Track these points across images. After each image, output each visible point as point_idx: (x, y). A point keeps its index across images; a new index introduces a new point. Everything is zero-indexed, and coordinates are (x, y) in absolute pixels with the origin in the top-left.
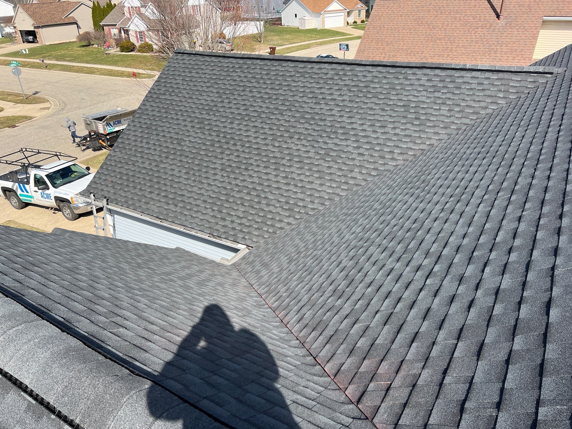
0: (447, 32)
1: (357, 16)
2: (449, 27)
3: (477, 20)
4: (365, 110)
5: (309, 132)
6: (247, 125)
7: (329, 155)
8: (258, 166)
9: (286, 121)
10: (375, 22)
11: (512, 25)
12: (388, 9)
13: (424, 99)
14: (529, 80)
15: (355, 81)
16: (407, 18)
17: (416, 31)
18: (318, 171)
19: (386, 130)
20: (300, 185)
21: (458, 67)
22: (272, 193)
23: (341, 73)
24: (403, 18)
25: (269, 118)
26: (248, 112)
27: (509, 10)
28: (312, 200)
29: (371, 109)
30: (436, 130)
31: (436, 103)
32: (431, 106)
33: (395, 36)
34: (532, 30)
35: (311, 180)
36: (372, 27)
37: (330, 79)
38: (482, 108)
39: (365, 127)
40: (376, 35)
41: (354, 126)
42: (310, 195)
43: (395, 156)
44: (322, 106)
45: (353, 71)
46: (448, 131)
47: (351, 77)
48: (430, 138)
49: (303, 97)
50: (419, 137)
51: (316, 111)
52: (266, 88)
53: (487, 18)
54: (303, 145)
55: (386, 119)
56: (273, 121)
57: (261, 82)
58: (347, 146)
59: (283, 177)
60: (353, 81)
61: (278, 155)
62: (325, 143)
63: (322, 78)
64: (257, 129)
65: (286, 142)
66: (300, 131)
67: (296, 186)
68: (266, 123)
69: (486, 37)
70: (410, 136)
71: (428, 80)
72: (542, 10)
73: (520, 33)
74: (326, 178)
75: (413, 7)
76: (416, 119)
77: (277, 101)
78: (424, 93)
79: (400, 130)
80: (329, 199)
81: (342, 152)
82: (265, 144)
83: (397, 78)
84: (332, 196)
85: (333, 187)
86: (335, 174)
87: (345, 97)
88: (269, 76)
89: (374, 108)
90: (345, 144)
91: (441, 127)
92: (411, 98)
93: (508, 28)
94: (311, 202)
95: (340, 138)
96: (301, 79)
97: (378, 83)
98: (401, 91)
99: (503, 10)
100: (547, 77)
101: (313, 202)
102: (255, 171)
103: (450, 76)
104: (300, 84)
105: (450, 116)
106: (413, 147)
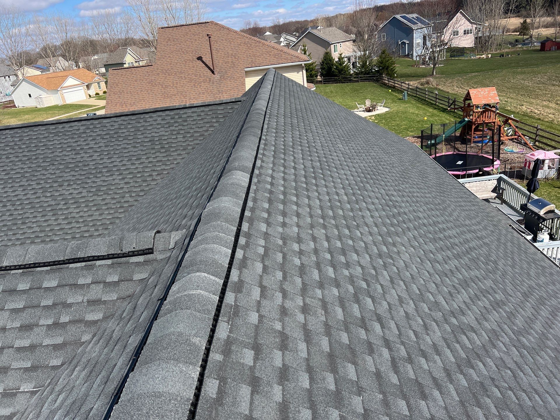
0: (178, 89)
1: (97, 88)
2: (179, 85)
3: (198, 77)
4: (121, 150)
5: (77, 177)
6: (12, 187)
7: (100, 190)
8: (35, 217)
9: (51, 174)
10: (114, 89)
11: (225, 77)
12: (123, 77)
13: (163, 133)
14: (228, 108)
15: (105, 130)
16: (141, 82)
17: (153, 92)
18: (94, 205)
19: (142, 161)
20: (81, 220)
21: (181, 107)
22: (56, 235)
23: (91, 127)
24: (138, 82)
25: (34, 176)
26: (10, 176)
27: (219, 67)
28: (96, 229)
29: (125, 148)
30: (179, 152)
31: (173, 134)
32: (170, 137)
33: (136, 97)
34: (240, 79)
35: (90, 214)
36: (113, 93)
37: (83, 133)
38: (205, 131)
39: (124, 162)
40: (118, 99)
41: (115, 164)
42: (94, 225)
43: (154, 177)
44: (82, 155)
45: (102, 124)
46: (187, 151)
47: (101, 128)
48: (176, 159)
49: (62, 151)
50: (168, 160)
51: (77, 160)
52: (23, 152)
53: (205, 74)
54: (75, 189)
55: (139, 153)
56: (39, 177)
57: (16, 147)
58: (114, 180)
59: (63, 219)
60: (103, 131)
61: (53, 203)
62: (94, 182)
63: (75, 134)
64: (24, 188)
65: (57, 191)
66: (68, 178)
67: (78, 222)
68: (32, 180)
69: (209, 89)
70: (161, 161)
71: (162, 120)
72: (242, 64)
73: (232, 82)
74: (103, 208)
75: (144, 72)
76: (162, 148)
77: (38, 160)
78: (163, 129)
79: (152, 158)
80: (111, 223)
81: (111, 185)
82: (37, 198)
83: (139, 122)
84: (113, 220)
85: (112, 213)
86: (110, 203)
87: (100, 145)
88: (23, 142)
89: (127, 147)
90: (112, 179)
91: (182, 150)
92: (153, 134)
93: (222, 80)
94: (96, 230)
95: (106, 175)
96: (55, 138)
97: (125, 128)
98: (145, 131)
99: (215, 68)
100: (239, 104)
101: (97, 230)
102: (34, 222)
103: (177, 114)
104: (56, 142)
105: (185, 141)
106: (166, 168)
